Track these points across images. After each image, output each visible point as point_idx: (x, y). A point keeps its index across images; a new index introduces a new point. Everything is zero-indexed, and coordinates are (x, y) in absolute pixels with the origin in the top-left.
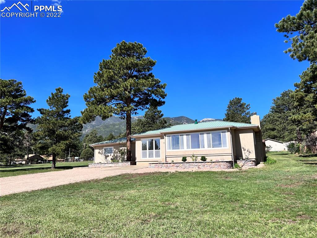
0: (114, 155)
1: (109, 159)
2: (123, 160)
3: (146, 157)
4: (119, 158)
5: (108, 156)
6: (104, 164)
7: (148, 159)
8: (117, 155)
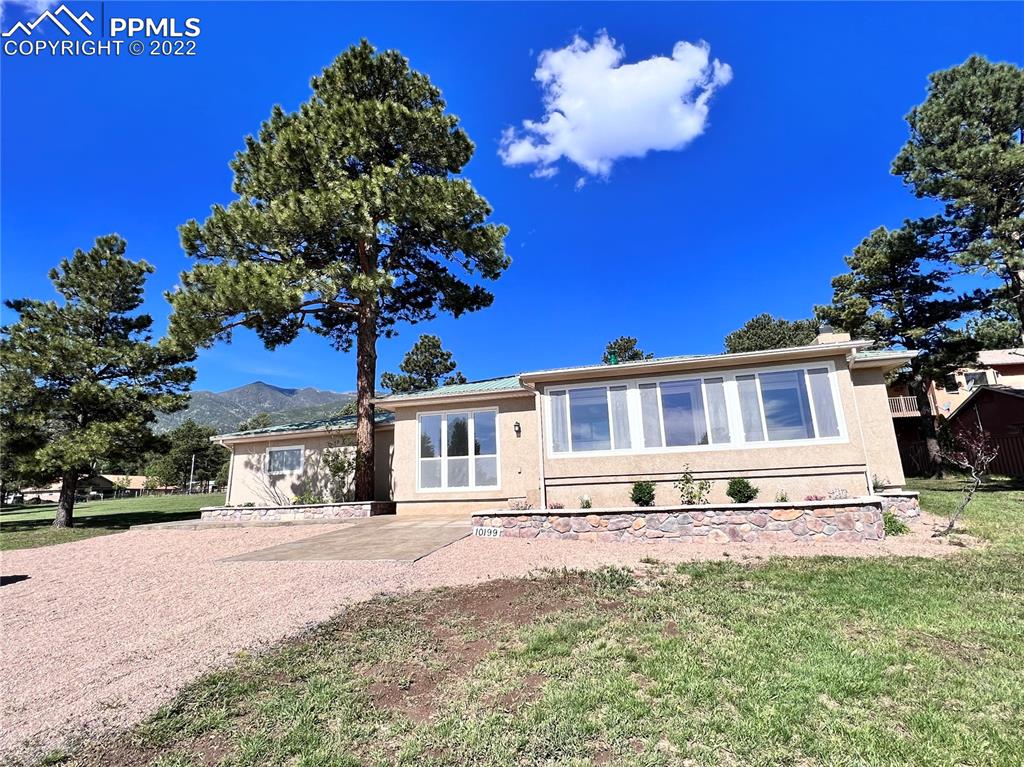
0: (305, 472)
1: (284, 487)
2: (339, 497)
3: (440, 486)
4: (323, 481)
5: (282, 477)
6: (263, 512)
7: (445, 490)
8: (316, 474)
